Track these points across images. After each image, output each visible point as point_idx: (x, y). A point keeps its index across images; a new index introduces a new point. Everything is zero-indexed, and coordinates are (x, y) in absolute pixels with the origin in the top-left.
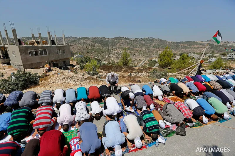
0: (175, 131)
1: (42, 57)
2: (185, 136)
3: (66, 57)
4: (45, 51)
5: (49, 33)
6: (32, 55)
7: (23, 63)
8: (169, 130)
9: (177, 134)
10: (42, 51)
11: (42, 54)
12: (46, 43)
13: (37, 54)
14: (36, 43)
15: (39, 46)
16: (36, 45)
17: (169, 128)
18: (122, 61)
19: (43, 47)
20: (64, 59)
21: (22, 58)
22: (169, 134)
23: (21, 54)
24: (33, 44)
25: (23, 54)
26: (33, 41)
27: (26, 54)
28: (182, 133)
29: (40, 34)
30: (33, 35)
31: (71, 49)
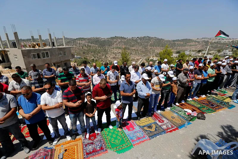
0: (196, 116)
1: (44, 60)
2: (205, 120)
3: (67, 59)
4: (47, 53)
5: (50, 35)
6: (35, 57)
7: (26, 67)
8: (191, 116)
9: (199, 118)
10: (44, 53)
11: (45, 57)
12: (45, 45)
13: (39, 57)
14: (37, 46)
15: (40, 48)
16: (37, 47)
17: (190, 115)
18: (122, 61)
19: (45, 50)
20: (66, 61)
21: (25, 61)
22: (192, 119)
23: (24, 58)
24: (34, 47)
25: (26, 57)
26: (34, 44)
27: (29, 57)
28: (202, 118)
29: (40, 36)
30: (32, 37)
31: (72, 52)
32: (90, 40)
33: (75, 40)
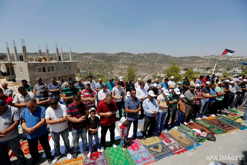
0: (205, 137)
1: (49, 73)
2: (215, 141)
3: (72, 73)
4: (53, 67)
5: (57, 49)
6: (40, 71)
7: (30, 80)
8: (201, 137)
9: (209, 139)
10: (50, 67)
11: (50, 71)
12: (51, 59)
13: (44, 71)
14: (43, 59)
15: (47, 62)
16: (43, 61)
17: (200, 135)
18: (128, 77)
19: (51, 64)
20: (70, 75)
21: (30, 74)
22: (202, 140)
23: (29, 71)
24: (40, 60)
25: (31, 71)
26: (40, 58)
27: (34, 70)
28: (213, 139)
29: (47, 51)
30: (40, 51)
31: (78, 66)
32: (97, 56)
33: (81, 55)
